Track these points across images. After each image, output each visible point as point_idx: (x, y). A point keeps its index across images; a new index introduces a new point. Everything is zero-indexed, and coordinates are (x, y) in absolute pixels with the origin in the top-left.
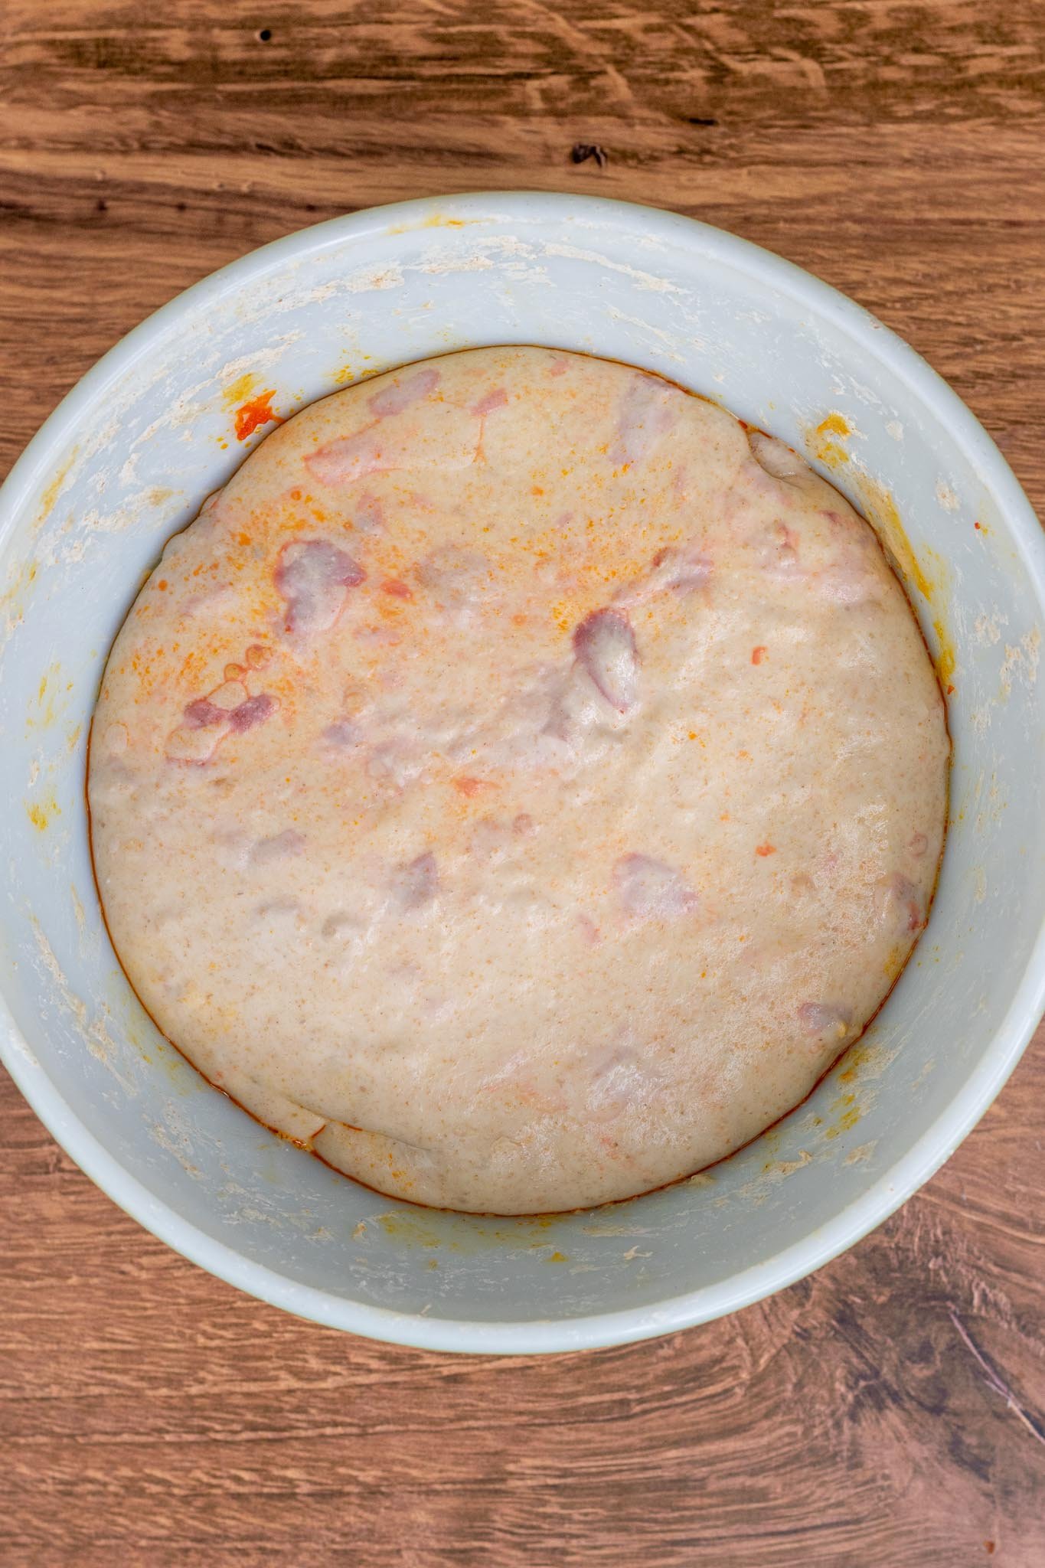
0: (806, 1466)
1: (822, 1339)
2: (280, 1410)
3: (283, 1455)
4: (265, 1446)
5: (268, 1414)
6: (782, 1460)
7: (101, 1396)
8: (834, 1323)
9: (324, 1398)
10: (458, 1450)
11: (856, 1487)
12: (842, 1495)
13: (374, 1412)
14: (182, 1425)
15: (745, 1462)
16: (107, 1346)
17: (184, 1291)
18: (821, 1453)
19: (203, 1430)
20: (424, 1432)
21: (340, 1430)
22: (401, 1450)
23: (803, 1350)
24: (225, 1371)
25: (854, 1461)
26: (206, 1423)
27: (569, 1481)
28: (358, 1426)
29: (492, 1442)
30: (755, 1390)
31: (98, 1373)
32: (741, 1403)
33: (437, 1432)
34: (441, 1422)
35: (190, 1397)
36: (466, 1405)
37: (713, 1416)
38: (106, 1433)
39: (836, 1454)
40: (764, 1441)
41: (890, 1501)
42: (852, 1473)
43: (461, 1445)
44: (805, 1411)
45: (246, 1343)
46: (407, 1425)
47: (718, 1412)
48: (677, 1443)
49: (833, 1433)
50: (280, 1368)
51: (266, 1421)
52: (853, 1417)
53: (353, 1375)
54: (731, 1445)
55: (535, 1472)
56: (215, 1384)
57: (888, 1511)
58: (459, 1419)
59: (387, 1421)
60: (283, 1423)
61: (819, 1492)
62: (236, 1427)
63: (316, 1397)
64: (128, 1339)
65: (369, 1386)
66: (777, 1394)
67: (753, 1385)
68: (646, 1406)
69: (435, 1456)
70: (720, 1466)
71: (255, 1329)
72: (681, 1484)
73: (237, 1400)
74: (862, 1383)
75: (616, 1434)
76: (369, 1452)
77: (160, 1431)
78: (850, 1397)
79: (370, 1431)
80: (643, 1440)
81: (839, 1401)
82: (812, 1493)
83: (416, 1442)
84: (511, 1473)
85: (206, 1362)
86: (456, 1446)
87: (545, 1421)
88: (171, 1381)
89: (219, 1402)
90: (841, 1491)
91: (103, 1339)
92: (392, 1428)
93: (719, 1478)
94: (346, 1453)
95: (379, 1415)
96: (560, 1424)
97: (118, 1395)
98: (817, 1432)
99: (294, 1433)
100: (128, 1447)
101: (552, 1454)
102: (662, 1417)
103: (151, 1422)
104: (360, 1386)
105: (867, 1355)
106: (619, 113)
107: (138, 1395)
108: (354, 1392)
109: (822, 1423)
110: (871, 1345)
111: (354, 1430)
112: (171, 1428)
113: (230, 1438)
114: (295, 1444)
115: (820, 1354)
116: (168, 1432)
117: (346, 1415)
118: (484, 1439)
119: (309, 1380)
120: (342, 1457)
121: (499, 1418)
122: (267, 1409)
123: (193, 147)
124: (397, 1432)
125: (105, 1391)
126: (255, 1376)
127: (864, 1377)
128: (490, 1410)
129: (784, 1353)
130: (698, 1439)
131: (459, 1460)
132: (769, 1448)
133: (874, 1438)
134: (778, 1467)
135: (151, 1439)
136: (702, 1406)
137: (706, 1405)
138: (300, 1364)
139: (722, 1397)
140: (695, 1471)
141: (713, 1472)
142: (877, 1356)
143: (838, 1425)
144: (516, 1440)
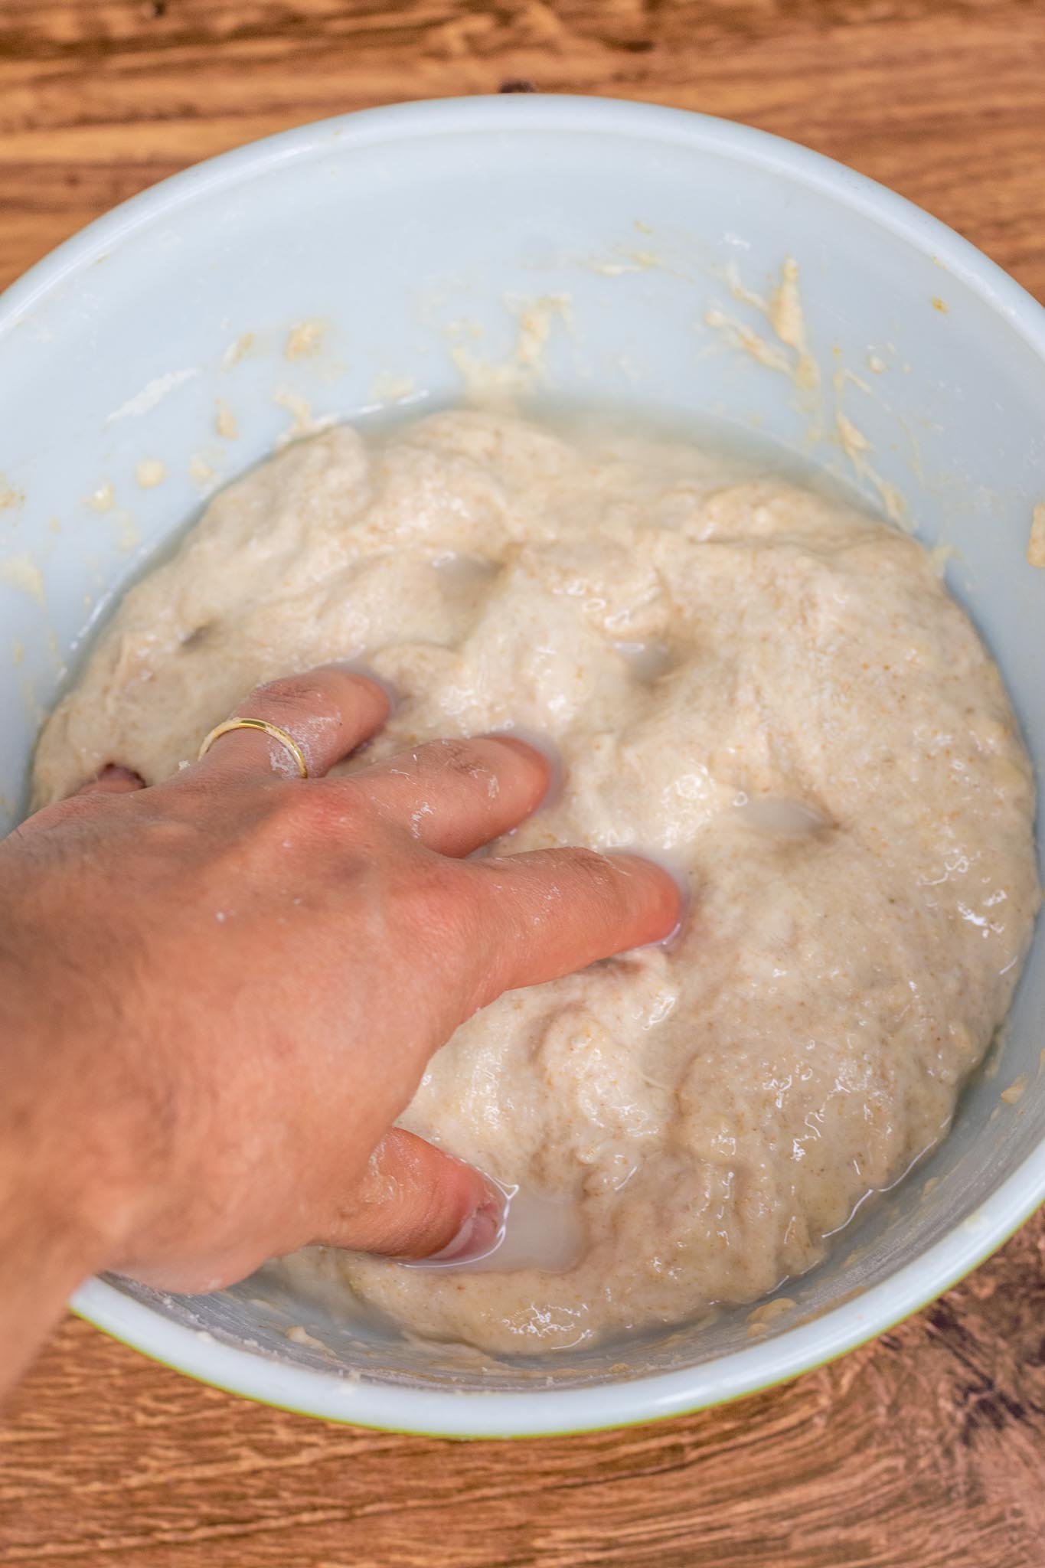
0: (914, 1508)
1: (918, 1348)
2: (243, 1497)
3: (250, 1553)
4: (226, 1543)
5: (229, 1503)
6: (882, 1503)
7: (17, 1500)
8: (930, 1326)
9: (298, 1478)
10: (471, 1527)
11: (981, 1528)
12: (963, 1541)
13: (362, 1489)
14: (121, 1527)
15: (836, 1510)
16: (23, 1436)
17: (117, 1360)
18: (931, 1489)
19: (148, 1531)
20: (426, 1508)
21: (320, 1515)
22: (400, 1534)
23: (894, 1363)
24: (172, 1454)
25: (974, 1495)
26: (152, 1522)
27: (615, 1553)
28: (343, 1508)
29: (513, 1514)
30: (839, 1418)
31: (13, 1471)
32: (824, 1436)
33: (443, 1507)
34: (446, 1493)
35: (129, 1491)
36: (477, 1469)
37: (790, 1455)
38: (25, 1545)
39: (950, 1489)
40: (857, 1481)
41: (1026, 1542)
42: (973, 1511)
43: (475, 1521)
44: (905, 1439)
45: (198, 1416)
46: (404, 1501)
47: (795, 1449)
48: (746, 1494)
49: (943, 1462)
50: (241, 1444)
51: (226, 1512)
52: (966, 1440)
53: (333, 1444)
54: (816, 1490)
55: (570, 1546)
56: (160, 1471)
57: (1024, 1555)
58: (470, 1487)
59: (379, 1499)
60: (246, 1513)
61: (934, 1540)
62: (189, 1523)
63: (287, 1476)
64: (49, 1424)
65: (353, 1457)
66: (868, 1420)
67: (836, 1412)
68: (704, 1450)
69: (442, 1537)
70: (804, 1518)
71: (209, 1400)
72: (758, 1545)
73: (188, 1489)
74: (973, 1398)
75: (670, 1489)
76: (359, 1540)
77: (93, 1536)
78: (960, 1416)
79: (358, 1512)
80: (704, 1494)
81: (946, 1422)
82: (926, 1542)
83: (419, 1523)
84: (540, 1551)
85: (147, 1445)
86: (468, 1522)
87: (578, 1480)
88: (105, 1473)
89: (166, 1493)
90: (961, 1537)
91: (18, 1428)
92: (385, 1506)
93: (807, 1532)
94: (329, 1544)
95: (368, 1493)
96: (598, 1483)
97: (40, 1497)
98: (923, 1463)
99: (263, 1524)
100: (53, 1561)
101: (592, 1522)
102: (726, 1462)
103: (81, 1526)
104: (343, 1457)
105: (975, 1361)
106: (548, 47)
107: (63, 1493)
108: (335, 1466)
109: (928, 1451)
110: (979, 1349)
111: (338, 1514)
112: (106, 1532)
113: (181, 1537)
114: (266, 1538)
115: (915, 1367)
116: (102, 1537)
117: (327, 1495)
118: (503, 1510)
119: (278, 1456)
120: (325, 1549)
121: (520, 1483)
122: (226, 1497)
123: (84, 121)
124: (393, 1512)
125: (21, 1492)
126: (210, 1456)
127: (972, 1389)
128: (508, 1473)
129: (871, 1369)
130: (774, 1486)
131: (473, 1540)
132: (864, 1489)
133: (996, 1464)
134: (878, 1513)
135: (81, 1548)
136: (774, 1444)
137: (780, 1443)
138: (265, 1436)
139: (799, 1430)
140: (774, 1527)
141: (796, 1526)
142: (988, 1362)
143: (948, 1452)
144: (545, 1509)
